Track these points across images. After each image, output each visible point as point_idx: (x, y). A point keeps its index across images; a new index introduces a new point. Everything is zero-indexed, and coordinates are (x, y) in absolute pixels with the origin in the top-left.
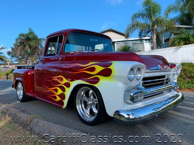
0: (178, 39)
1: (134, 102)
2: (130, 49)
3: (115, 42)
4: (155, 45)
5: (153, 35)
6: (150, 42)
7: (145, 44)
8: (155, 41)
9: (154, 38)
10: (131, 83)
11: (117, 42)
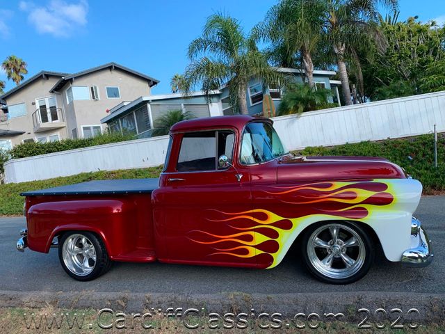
0: (292, 99)
5: (241, 89)
7: (210, 104)
9: (242, 97)
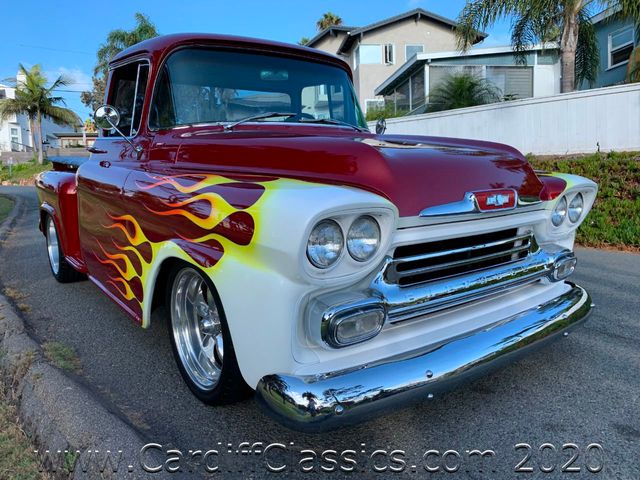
1: (335, 346)
2: (477, 88)
3: (424, 62)
4: (571, 76)
5: (567, 34)
6: (555, 62)
7: (537, 67)
8: (570, 57)
9: (568, 48)
10: (326, 276)
11: (433, 60)
